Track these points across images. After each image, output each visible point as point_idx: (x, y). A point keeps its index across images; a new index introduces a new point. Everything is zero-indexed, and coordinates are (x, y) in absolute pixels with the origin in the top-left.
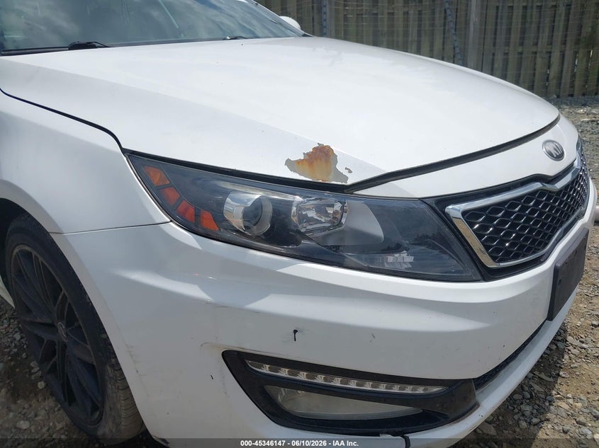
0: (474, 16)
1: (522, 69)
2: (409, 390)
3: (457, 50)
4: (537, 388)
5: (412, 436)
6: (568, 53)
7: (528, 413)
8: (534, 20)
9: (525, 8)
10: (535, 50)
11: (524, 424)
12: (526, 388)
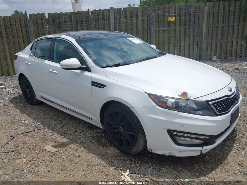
0: (204, 30)
1: (222, 48)
2: (203, 137)
3: (199, 42)
4: (229, 144)
5: (203, 147)
6: (239, 42)
7: (227, 149)
8: (226, 31)
9: (223, 27)
10: (227, 41)
11: (226, 151)
12: (226, 144)
